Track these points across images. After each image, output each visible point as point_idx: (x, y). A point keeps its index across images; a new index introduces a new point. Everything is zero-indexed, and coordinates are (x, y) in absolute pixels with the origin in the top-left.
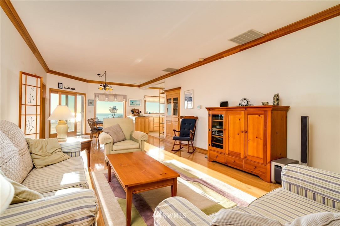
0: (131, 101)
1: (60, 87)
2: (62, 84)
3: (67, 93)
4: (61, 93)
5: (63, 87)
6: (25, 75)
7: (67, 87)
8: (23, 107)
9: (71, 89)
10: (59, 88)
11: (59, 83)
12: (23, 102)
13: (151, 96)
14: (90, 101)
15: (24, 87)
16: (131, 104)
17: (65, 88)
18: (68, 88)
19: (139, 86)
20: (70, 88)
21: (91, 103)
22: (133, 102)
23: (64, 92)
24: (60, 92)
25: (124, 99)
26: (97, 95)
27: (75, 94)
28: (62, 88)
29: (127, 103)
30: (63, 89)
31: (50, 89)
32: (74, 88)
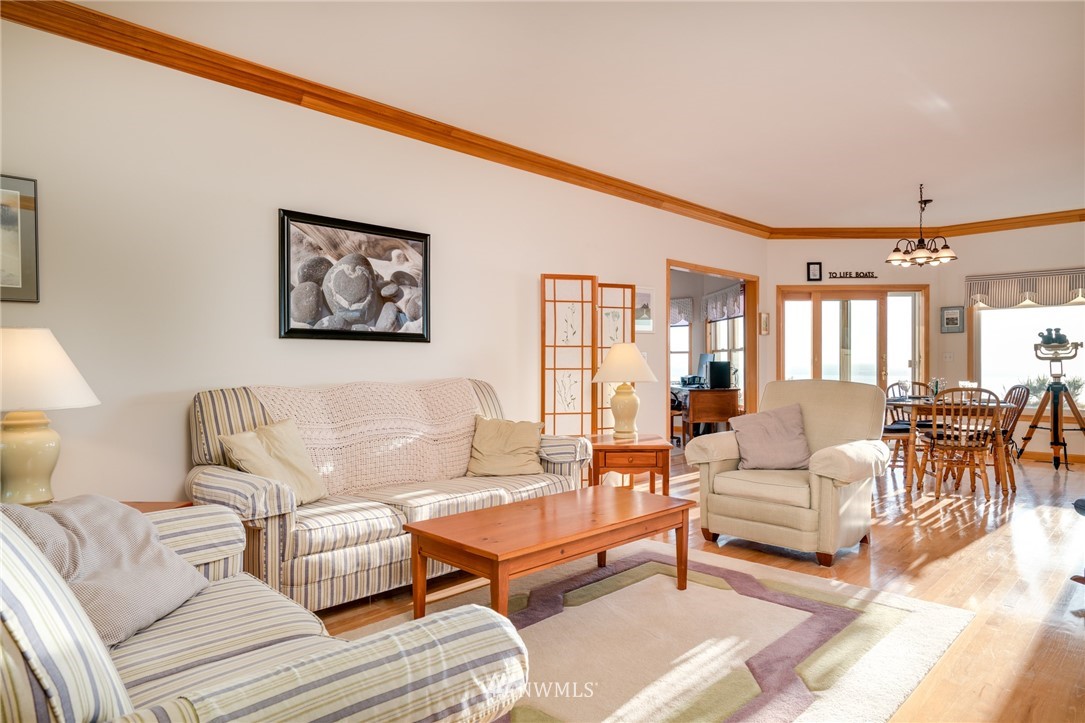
1: (812, 277)
2: (809, 264)
3: (845, 295)
4: (819, 295)
5: (825, 275)
6: (552, 280)
7: (839, 270)
8: (549, 351)
9: (858, 275)
10: (809, 279)
12: (549, 341)
14: (948, 314)
15: (549, 306)
17: (833, 276)
18: (847, 275)
20: (854, 275)
21: (952, 321)
23: (830, 293)
24: (816, 292)
27: (879, 293)
28: (820, 279)
30: (826, 281)
31: (778, 287)
32: (869, 273)
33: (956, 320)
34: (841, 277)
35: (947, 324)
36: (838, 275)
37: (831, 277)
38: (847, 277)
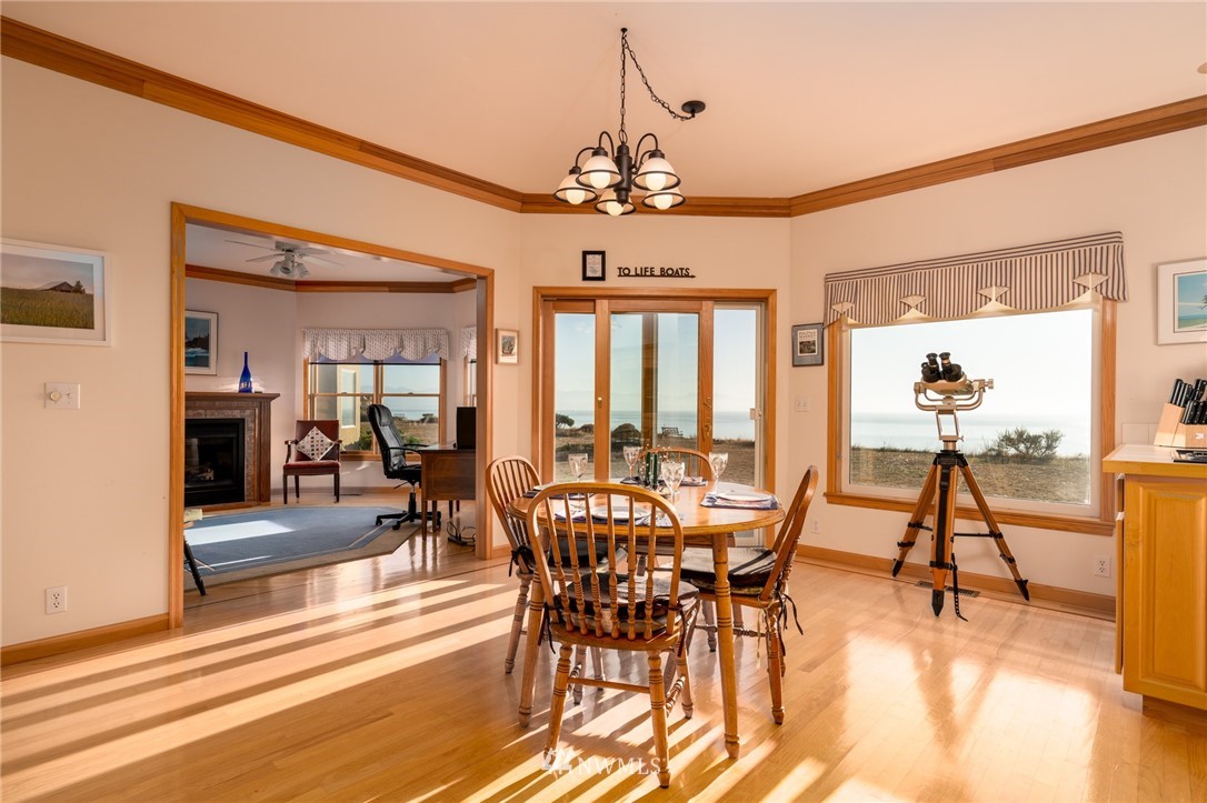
0: (1188, 280)
1: (589, 274)
2: (585, 254)
4: (606, 303)
5: (612, 272)
7: (633, 264)
9: (664, 273)
10: (585, 278)
14: (804, 335)
17: (624, 273)
18: (645, 273)
20: (657, 272)
21: (806, 347)
25: (1089, 280)
26: (839, 285)
27: (700, 302)
28: (602, 278)
30: (613, 282)
31: (536, 289)
32: (682, 269)
33: (814, 344)
34: (637, 275)
35: (801, 352)
36: (633, 273)
37: (620, 276)
38: (645, 276)
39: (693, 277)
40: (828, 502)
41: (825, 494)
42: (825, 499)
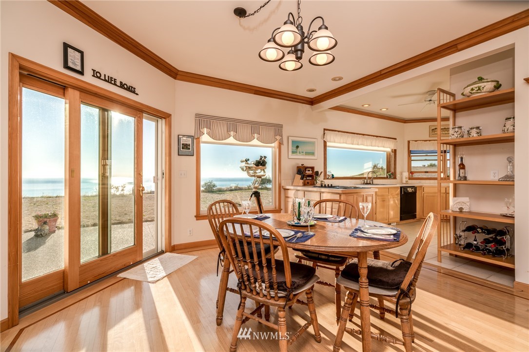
0: (293, 142)
1: (70, 65)
5: (88, 72)
7: (105, 71)
9: (122, 86)
10: (67, 67)
11: (66, 46)
13: (339, 131)
14: (184, 140)
16: (293, 152)
17: (96, 74)
18: (110, 80)
19: (312, 102)
20: (118, 83)
21: (186, 146)
22: (297, 147)
23: (91, 95)
24: (74, 88)
25: (278, 137)
26: (203, 120)
27: (138, 111)
28: (81, 73)
29: (284, 148)
30: (88, 78)
32: (132, 87)
33: (189, 145)
34: (105, 80)
35: (183, 148)
36: (103, 77)
37: (93, 76)
38: (111, 83)
39: (137, 94)
40: (197, 220)
41: (195, 216)
42: (195, 218)
